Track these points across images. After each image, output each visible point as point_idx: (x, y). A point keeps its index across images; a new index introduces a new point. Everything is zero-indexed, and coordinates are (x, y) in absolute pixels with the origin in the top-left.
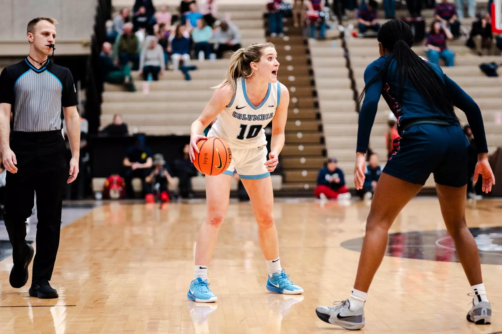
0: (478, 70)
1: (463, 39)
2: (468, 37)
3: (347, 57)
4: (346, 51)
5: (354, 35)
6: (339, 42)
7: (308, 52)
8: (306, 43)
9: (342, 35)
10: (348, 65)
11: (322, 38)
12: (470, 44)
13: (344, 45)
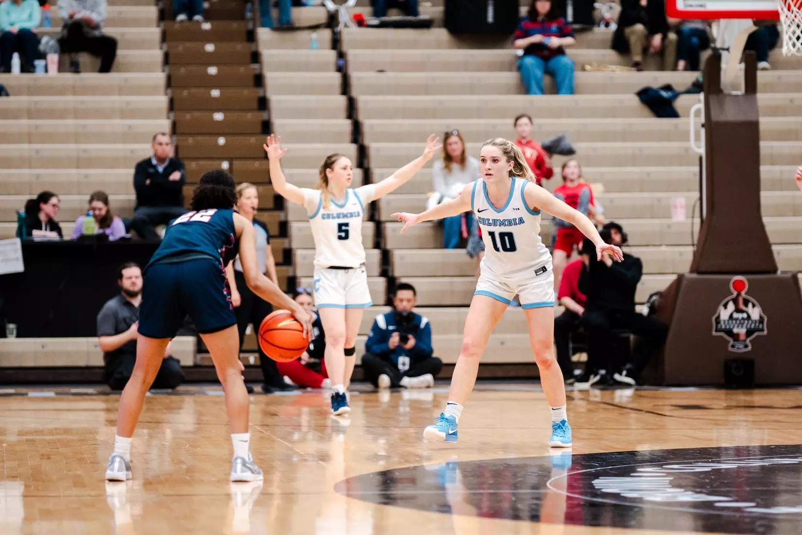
0: (635, 101)
1: (604, 33)
2: (613, 27)
3: (342, 69)
4: (341, 55)
5: (360, 22)
6: (326, 34)
7: (256, 57)
8: (251, 37)
9: (332, 21)
10: (345, 87)
11: (286, 27)
12: (620, 44)
13: (336, 43)
